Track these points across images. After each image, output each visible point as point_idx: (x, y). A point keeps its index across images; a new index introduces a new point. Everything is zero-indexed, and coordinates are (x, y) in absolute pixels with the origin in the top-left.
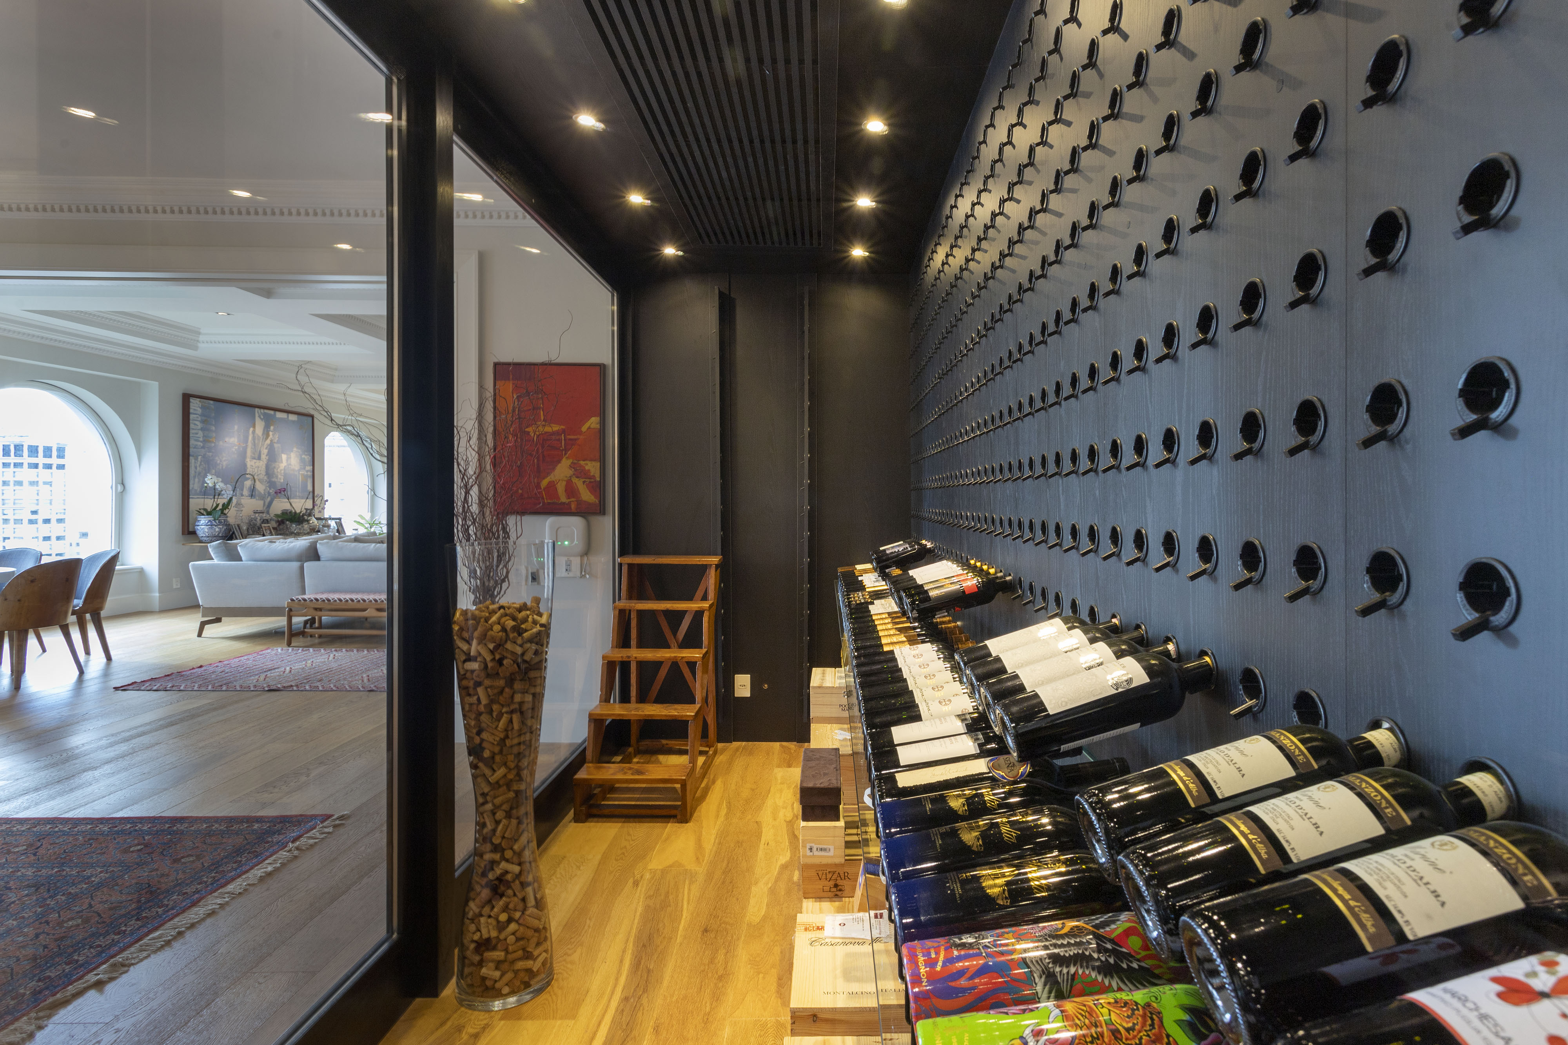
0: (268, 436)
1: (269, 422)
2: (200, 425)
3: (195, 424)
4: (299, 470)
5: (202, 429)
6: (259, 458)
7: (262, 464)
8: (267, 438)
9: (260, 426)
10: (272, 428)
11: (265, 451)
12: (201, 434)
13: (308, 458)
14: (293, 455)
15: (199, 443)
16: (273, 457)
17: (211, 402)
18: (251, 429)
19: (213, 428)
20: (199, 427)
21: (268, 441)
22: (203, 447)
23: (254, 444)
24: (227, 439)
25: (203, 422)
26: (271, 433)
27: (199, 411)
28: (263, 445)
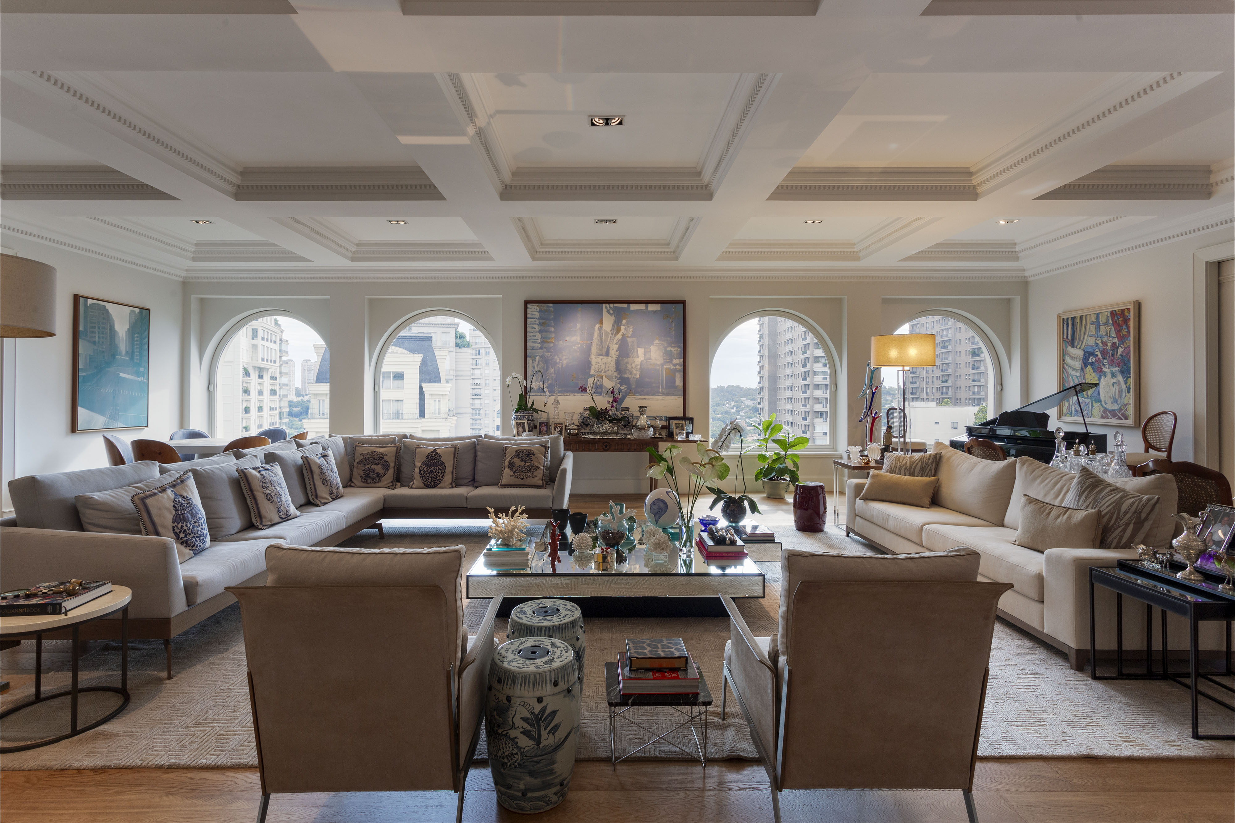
0: (619, 330)
1: (619, 316)
2: (537, 328)
3: (534, 327)
4: (662, 365)
5: (540, 331)
6: (607, 354)
7: (611, 361)
8: (617, 333)
9: (608, 322)
10: (624, 322)
11: (614, 347)
12: (539, 336)
13: (676, 350)
14: (653, 348)
15: (537, 345)
16: (624, 351)
17: (551, 305)
18: (598, 326)
19: (553, 329)
20: (537, 330)
21: (619, 336)
22: (541, 348)
23: (601, 340)
24: (568, 339)
25: (540, 324)
26: (622, 328)
27: (537, 315)
28: (612, 340)
